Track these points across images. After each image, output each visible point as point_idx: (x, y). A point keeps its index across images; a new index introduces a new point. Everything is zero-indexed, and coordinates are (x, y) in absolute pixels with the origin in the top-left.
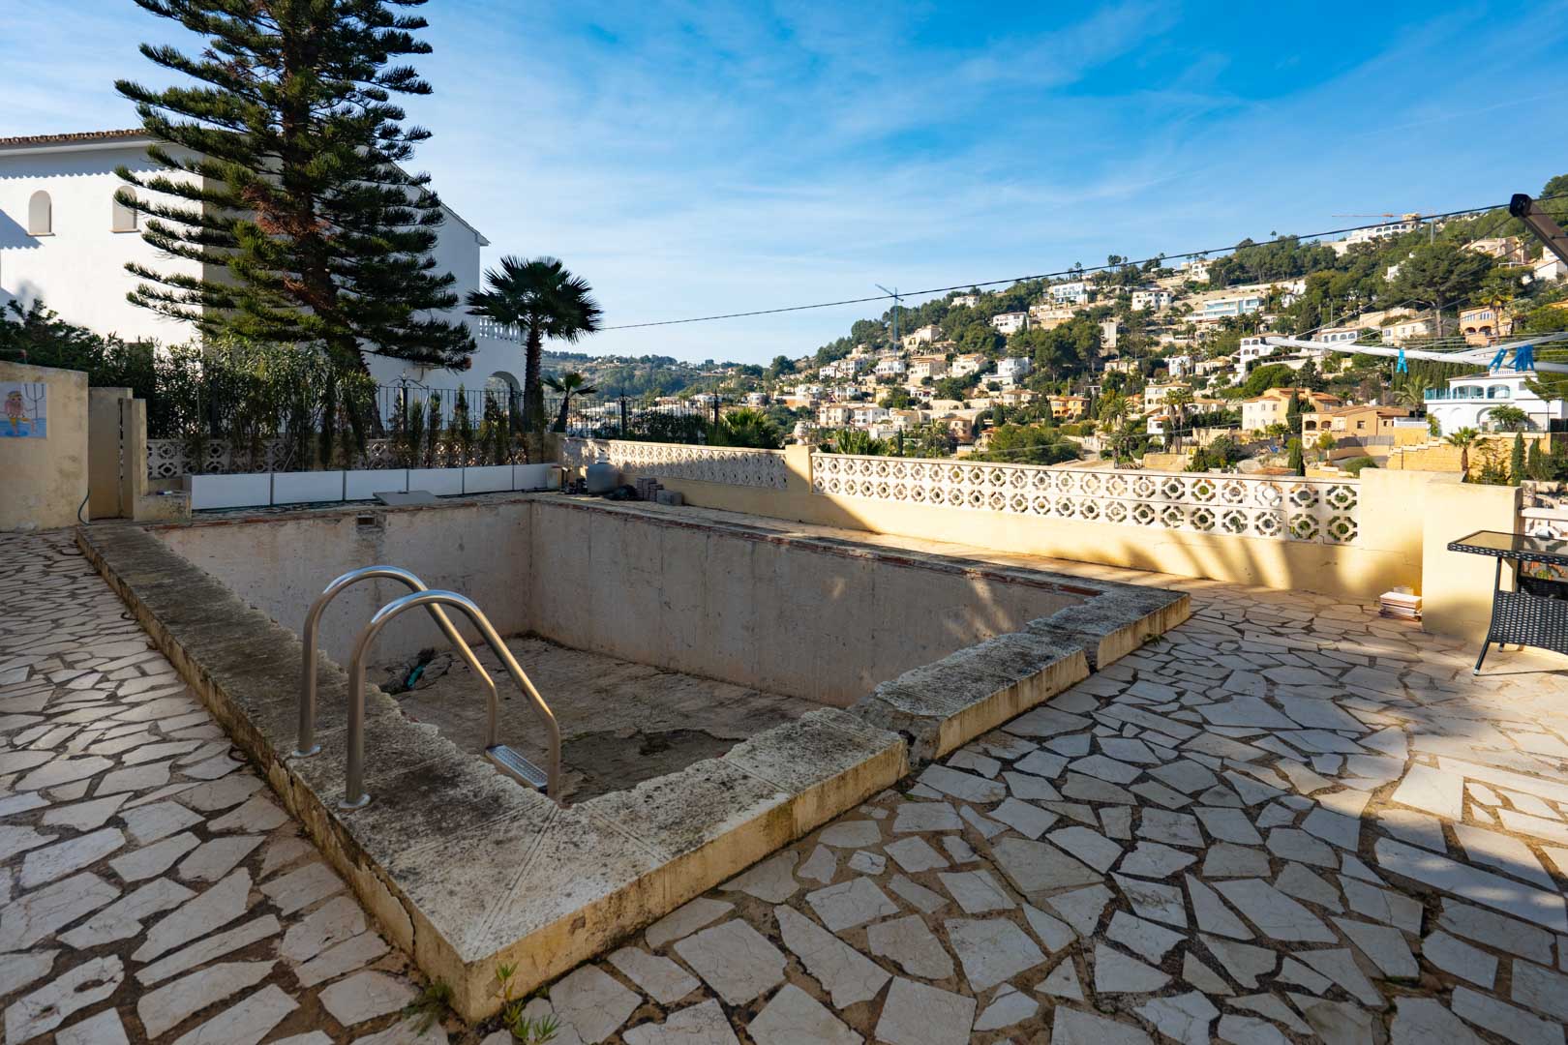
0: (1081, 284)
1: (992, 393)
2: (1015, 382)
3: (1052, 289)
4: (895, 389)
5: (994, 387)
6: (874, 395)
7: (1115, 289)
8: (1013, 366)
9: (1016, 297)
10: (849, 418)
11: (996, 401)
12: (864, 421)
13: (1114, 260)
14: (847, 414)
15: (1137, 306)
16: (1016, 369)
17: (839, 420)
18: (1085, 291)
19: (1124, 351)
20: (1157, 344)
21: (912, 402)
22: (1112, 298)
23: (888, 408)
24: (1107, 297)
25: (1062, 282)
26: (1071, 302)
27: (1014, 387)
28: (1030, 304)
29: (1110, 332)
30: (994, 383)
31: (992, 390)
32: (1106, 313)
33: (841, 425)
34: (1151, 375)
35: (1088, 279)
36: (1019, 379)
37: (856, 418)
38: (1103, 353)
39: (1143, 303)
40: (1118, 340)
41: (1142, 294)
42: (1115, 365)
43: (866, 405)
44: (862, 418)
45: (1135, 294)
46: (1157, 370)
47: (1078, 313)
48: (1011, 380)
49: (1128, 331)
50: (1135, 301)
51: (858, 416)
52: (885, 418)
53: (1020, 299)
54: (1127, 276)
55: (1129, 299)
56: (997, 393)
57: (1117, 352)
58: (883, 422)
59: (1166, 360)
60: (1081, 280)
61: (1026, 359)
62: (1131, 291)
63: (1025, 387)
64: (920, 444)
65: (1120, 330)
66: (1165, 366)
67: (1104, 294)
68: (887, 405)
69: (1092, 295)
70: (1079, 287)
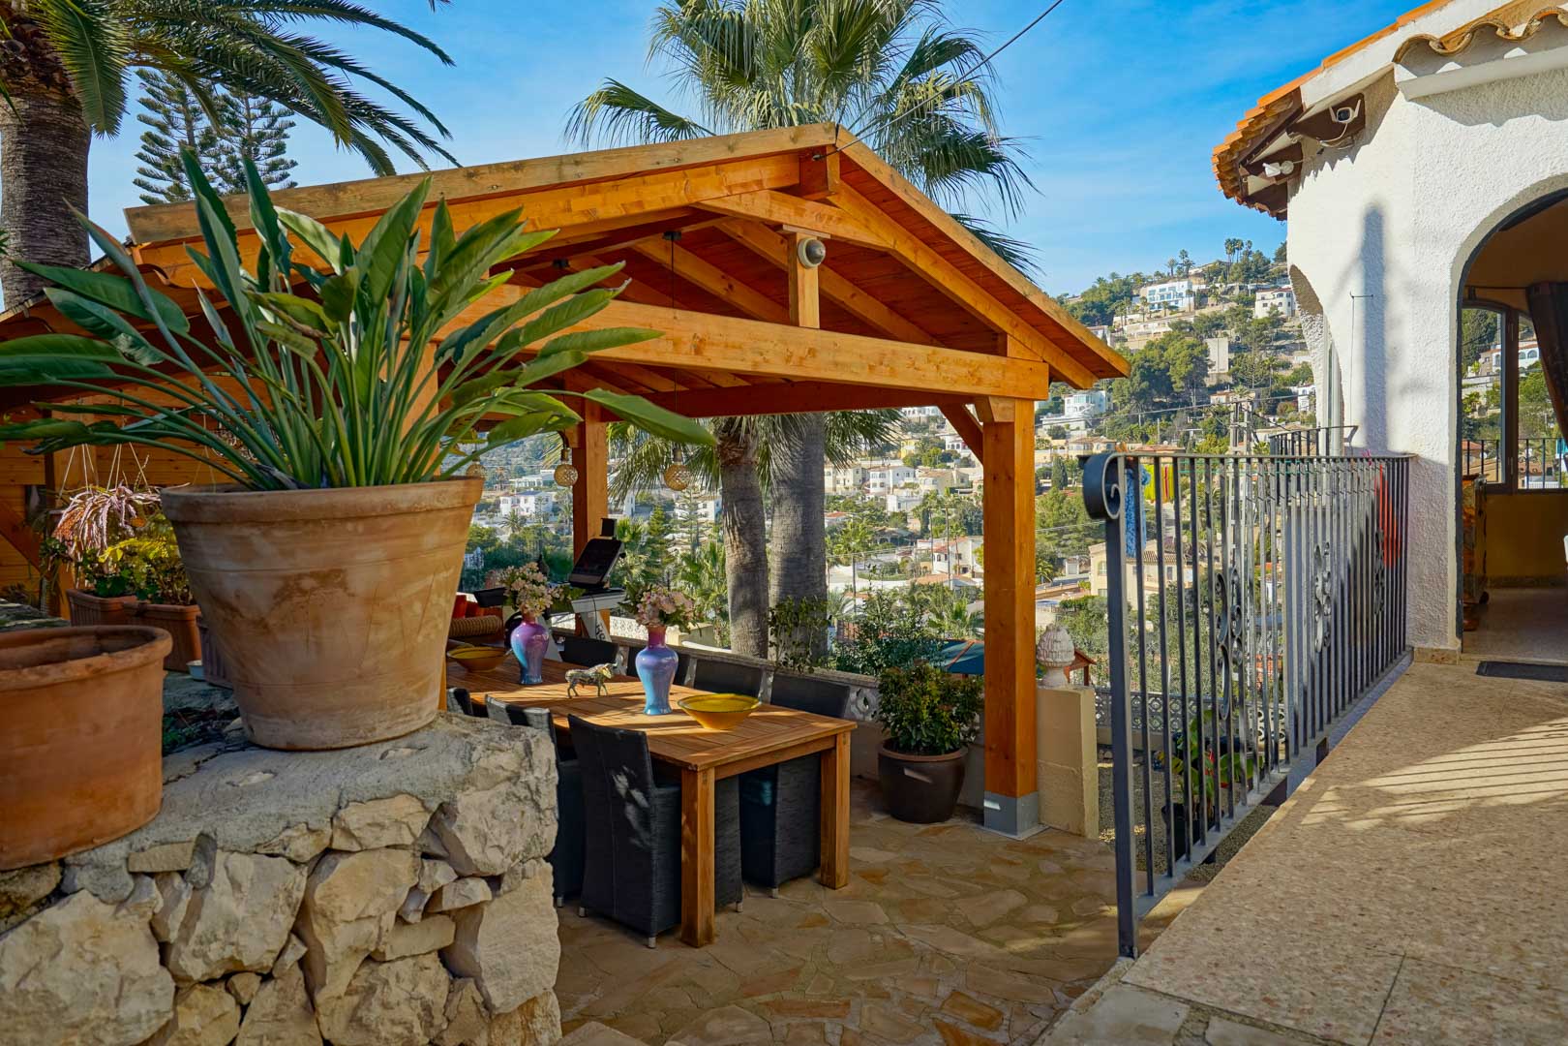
0: (1185, 283)
1: (1055, 443)
2: (1087, 425)
3: (1145, 292)
4: (926, 440)
5: (1058, 433)
6: (898, 448)
7: (1232, 288)
8: (1084, 404)
9: (1094, 306)
10: (864, 480)
11: (1060, 452)
12: (882, 485)
13: (1233, 245)
14: (860, 476)
15: (1260, 312)
16: (1088, 407)
17: (850, 484)
18: (1190, 293)
19: (1240, 377)
20: (1286, 366)
21: (947, 458)
22: (1228, 301)
23: (915, 467)
24: (1221, 300)
25: (1162, 279)
26: (1171, 308)
27: (1085, 433)
28: (1113, 313)
29: (1219, 352)
30: (1059, 428)
31: (1056, 437)
32: (1215, 325)
33: (853, 492)
34: (1273, 412)
35: (1197, 275)
36: (1093, 423)
37: (872, 481)
38: (1209, 382)
39: (1268, 309)
40: (1231, 363)
41: (1268, 295)
42: (1223, 399)
43: (887, 462)
44: (878, 481)
45: (1259, 295)
46: (1281, 405)
47: (1178, 326)
48: (1082, 424)
49: (1247, 349)
50: (1259, 304)
51: (874, 479)
52: (910, 480)
53: (1100, 307)
54: (1248, 269)
55: (1251, 303)
56: (1061, 442)
57: (1230, 380)
58: (907, 486)
59: (1294, 389)
60: (1187, 276)
61: (1104, 393)
62: (1254, 291)
63: (1101, 432)
64: (954, 515)
65: (1232, 348)
66: (1293, 398)
67: (1217, 295)
68: (914, 462)
69: (1201, 299)
70: (1182, 286)
